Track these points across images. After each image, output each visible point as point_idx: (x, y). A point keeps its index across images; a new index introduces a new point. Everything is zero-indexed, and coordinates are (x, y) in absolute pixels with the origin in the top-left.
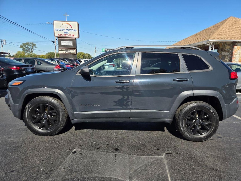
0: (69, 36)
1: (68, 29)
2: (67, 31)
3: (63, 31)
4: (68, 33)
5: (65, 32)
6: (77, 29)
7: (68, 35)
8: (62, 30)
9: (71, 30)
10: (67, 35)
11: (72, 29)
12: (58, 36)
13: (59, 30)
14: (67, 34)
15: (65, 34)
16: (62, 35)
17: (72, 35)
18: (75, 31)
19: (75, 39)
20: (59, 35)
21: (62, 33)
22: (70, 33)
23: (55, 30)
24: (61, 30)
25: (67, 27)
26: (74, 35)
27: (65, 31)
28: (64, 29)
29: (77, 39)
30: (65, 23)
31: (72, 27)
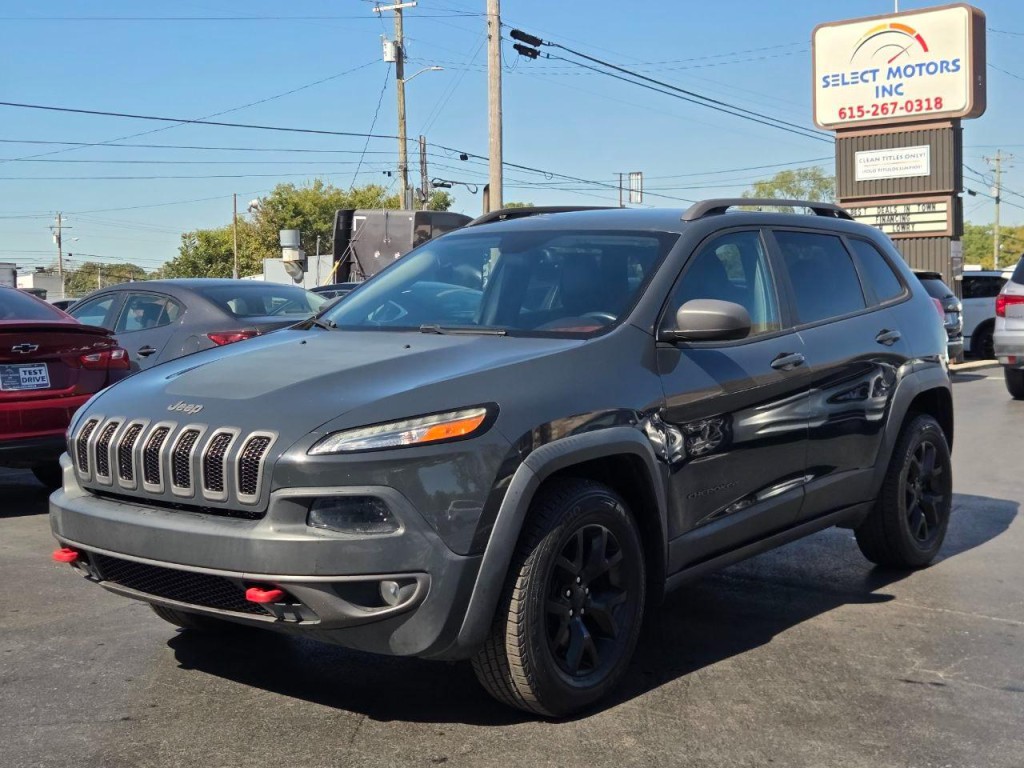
0: (904, 113)
1: (901, 62)
2: (895, 81)
3: (872, 85)
4: (900, 90)
5: (884, 89)
6: (962, 51)
7: (901, 101)
8: (866, 77)
9: (920, 66)
10: (891, 108)
11: (926, 58)
12: (837, 119)
13: (844, 83)
14: (895, 98)
15: (880, 101)
16: (860, 108)
17: (925, 105)
18: (951, 67)
19: (948, 125)
20: (841, 113)
21: (863, 98)
22: (918, 88)
23: (820, 83)
24: (860, 77)
26: (938, 101)
27: (882, 80)
28: (874, 72)
29: (964, 123)
30: (884, 26)
31: (926, 49)
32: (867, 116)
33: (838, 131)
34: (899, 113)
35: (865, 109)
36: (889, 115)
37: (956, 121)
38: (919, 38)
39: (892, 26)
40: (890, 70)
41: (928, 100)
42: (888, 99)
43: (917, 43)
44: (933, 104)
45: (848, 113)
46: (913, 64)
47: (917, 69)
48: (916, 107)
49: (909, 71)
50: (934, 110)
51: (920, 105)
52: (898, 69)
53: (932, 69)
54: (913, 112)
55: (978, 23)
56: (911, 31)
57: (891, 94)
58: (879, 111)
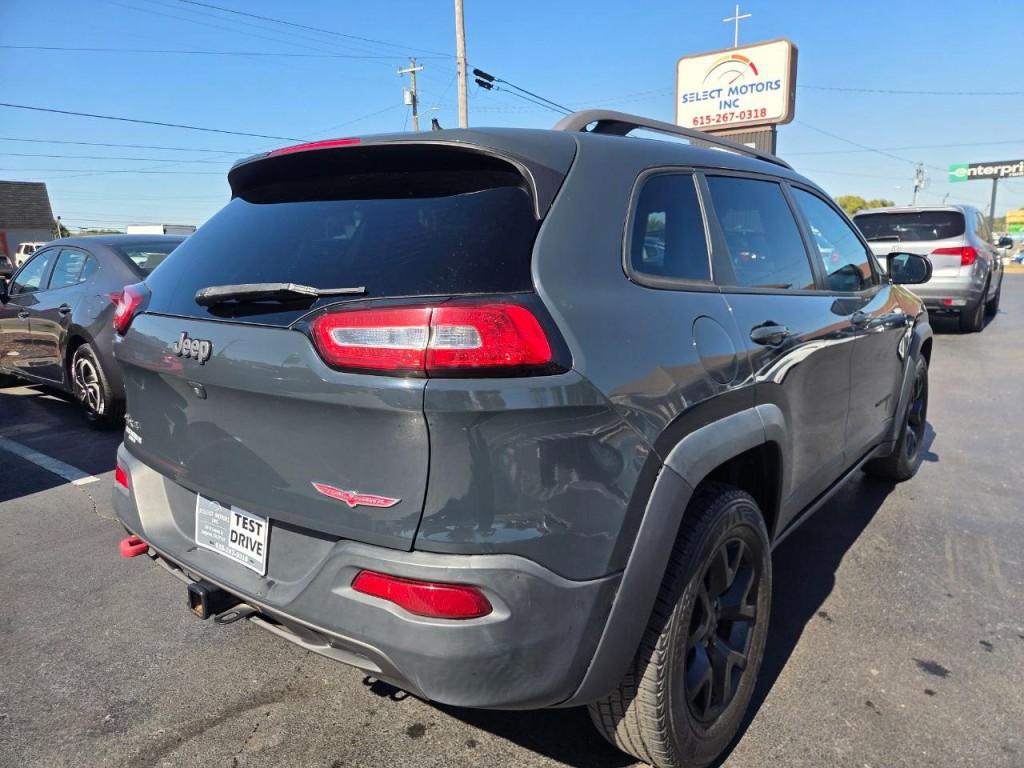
0: (739, 120)
1: (739, 83)
2: (733, 97)
3: (716, 101)
4: (736, 103)
5: (726, 103)
6: (782, 75)
7: (737, 112)
8: (713, 95)
9: (752, 86)
10: (729, 116)
11: (755, 80)
12: (692, 126)
13: (698, 99)
14: (733, 109)
15: (722, 112)
16: (708, 117)
17: (754, 114)
18: (774, 86)
19: (769, 128)
20: (695, 121)
21: (710, 110)
22: (749, 102)
23: (681, 99)
24: (708, 95)
25: (735, 75)
26: (764, 111)
27: (724, 96)
28: (719, 91)
29: (778, 128)
30: (727, 57)
31: (756, 73)
32: (713, 123)
34: (735, 120)
35: (711, 118)
36: (728, 122)
37: (773, 125)
38: (752, 65)
39: (733, 56)
40: (731, 89)
41: (756, 111)
43: (750, 69)
44: (759, 113)
45: (700, 121)
46: (747, 84)
47: (749, 88)
48: (747, 115)
49: (744, 90)
50: (760, 118)
51: (750, 114)
52: (736, 88)
53: (760, 87)
54: (746, 120)
55: (794, 52)
56: (746, 60)
57: (730, 106)
58: (721, 119)
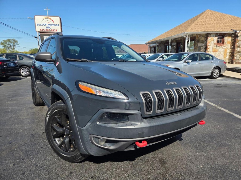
1: (50, 23)
2: (49, 26)
3: (45, 26)
4: (50, 28)
5: (47, 27)
6: (59, 23)
7: (51, 29)
9: (53, 24)
10: (49, 30)
11: (54, 24)
12: (40, 31)
13: (41, 25)
14: (49, 29)
15: (47, 29)
16: (44, 30)
18: (58, 25)
20: (41, 30)
21: (44, 28)
22: (53, 28)
23: (36, 25)
24: (43, 25)
27: (47, 26)
28: (46, 24)
30: (46, 18)
31: (54, 22)
32: (45, 31)
33: (40, 33)
34: (50, 31)
35: (45, 30)
36: (49, 31)
38: (52, 20)
39: (48, 18)
40: (48, 24)
42: (48, 29)
43: (52, 21)
44: (55, 30)
45: (42, 30)
48: (53, 31)
52: (50, 24)
55: (61, 20)
56: (51, 19)
58: (47, 30)
